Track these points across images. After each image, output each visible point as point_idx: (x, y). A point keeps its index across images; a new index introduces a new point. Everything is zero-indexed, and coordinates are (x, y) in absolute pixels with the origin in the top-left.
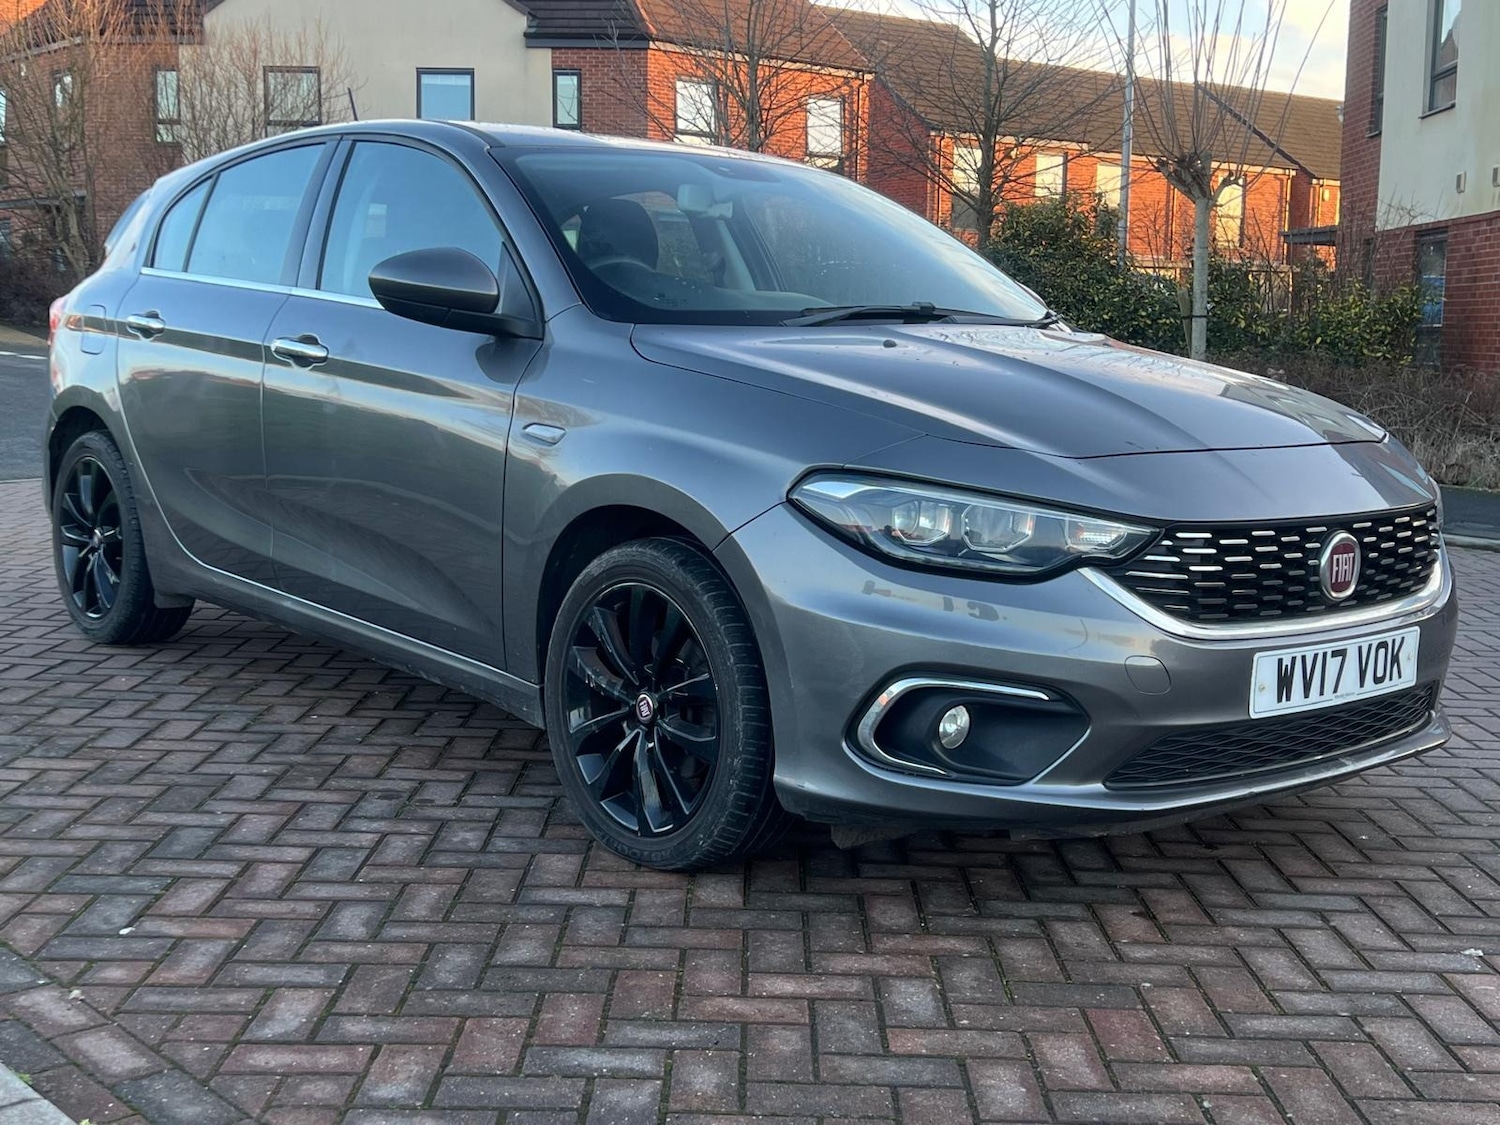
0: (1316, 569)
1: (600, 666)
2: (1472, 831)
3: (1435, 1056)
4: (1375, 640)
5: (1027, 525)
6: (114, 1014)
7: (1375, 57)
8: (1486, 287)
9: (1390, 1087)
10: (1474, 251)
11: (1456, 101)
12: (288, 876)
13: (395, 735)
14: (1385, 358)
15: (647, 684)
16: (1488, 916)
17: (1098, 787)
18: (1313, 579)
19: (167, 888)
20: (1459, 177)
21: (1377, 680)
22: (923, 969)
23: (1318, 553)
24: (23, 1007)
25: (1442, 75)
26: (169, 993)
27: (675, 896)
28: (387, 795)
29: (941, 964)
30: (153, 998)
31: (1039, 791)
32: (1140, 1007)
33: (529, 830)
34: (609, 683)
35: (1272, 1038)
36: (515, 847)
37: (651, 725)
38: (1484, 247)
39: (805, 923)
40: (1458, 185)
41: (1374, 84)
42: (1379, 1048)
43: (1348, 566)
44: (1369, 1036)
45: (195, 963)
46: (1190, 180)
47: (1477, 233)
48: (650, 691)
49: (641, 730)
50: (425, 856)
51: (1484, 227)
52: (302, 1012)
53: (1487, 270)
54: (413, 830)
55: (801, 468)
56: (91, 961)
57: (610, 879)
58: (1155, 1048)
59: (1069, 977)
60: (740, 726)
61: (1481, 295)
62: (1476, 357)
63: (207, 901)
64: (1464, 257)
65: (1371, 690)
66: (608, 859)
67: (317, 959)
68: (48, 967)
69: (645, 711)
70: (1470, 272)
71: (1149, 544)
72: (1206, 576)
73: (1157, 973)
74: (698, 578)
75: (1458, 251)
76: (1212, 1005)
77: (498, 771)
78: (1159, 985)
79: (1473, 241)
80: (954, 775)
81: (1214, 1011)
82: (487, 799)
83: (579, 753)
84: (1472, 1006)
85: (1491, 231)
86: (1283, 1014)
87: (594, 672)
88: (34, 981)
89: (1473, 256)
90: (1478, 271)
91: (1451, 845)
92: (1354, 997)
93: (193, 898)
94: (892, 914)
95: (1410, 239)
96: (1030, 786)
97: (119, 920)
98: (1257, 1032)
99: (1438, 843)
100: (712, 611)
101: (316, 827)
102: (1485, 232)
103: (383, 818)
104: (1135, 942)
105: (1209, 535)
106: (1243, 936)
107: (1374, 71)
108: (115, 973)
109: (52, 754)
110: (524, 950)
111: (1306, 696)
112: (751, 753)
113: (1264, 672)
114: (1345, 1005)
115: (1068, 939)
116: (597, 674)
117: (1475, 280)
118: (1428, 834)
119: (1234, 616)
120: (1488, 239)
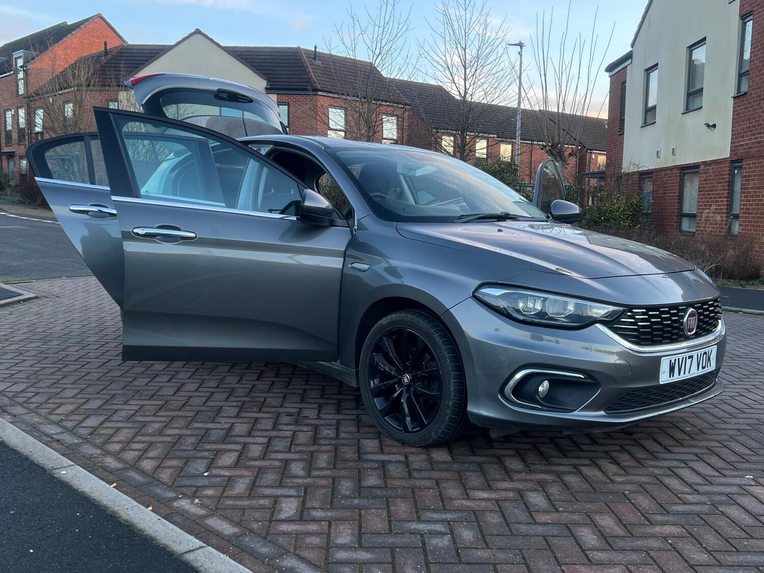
0: (682, 323)
1: (385, 362)
2: (729, 426)
3: (751, 520)
4: (703, 351)
5: (571, 306)
6: (216, 510)
7: (621, 102)
8: (670, 196)
9: (738, 533)
10: (664, 182)
11: (656, 120)
12: (263, 450)
13: (281, 388)
14: (629, 226)
15: (407, 370)
16: (749, 462)
17: (602, 413)
18: (681, 327)
19: (216, 455)
20: (658, 152)
21: (703, 368)
22: (536, 487)
23: (683, 317)
24: (177, 507)
25: (649, 112)
26: (235, 500)
28: (289, 415)
29: (542, 486)
30: (229, 502)
31: (579, 415)
32: (628, 501)
33: (352, 429)
34: (389, 369)
35: (685, 514)
36: (349, 437)
37: (409, 386)
38: (669, 180)
39: (481, 468)
40: (657, 155)
41: (620, 113)
42: (727, 517)
43: (694, 322)
44: (722, 512)
45: (240, 487)
46: (556, 153)
47: (666, 175)
48: (408, 373)
49: (404, 388)
50: (315, 440)
51: (669, 172)
52: (293, 508)
53: (671, 190)
54: (306, 430)
55: (478, 282)
56: (198, 487)
58: (641, 518)
59: (595, 490)
60: (452, 389)
61: (668, 200)
62: (666, 225)
63: (234, 461)
64: (660, 184)
65: (702, 372)
67: (290, 485)
68: (180, 490)
69: (406, 381)
70: (663, 190)
71: (623, 314)
72: (643, 327)
73: (628, 487)
74: (432, 327)
75: (658, 181)
76: (656, 500)
77: (329, 404)
78: (631, 492)
79: (664, 178)
80: (545, 408)
81: (657, 502)
82: (330, 416)
83: (375, 397)
84: (758, 500)
85: (672, 174)
86: (685, 504)
87: (383, 364)
88: (177, 496)
89: (664, 184)
90: (666, 190)
91: (723, 432)
92: (709, 496)
93: (228, 459)
94: (514, 464)
95: (636, 177)
96: (576, 413)
97: (202, 469)
98: (678, 511)
99: (717, 432)
100: (440, 341)
101: (265, 428)
102: (669, 174)
103: (291, 425)
104: (615, 474)
105: (645, 310)
106: (656, 471)
107: (621, 107)
108: (210, 492)
109: (143, 398)
110: (372, 480)
111: (679, 375)
112: (457, 400)
113: (665, 366)
114: (708, 499)
115: (588, 473)
116: (384, 365)
117: (665, 193)
118: (712, 427)
119: (654, 343)
120: (670, 177)
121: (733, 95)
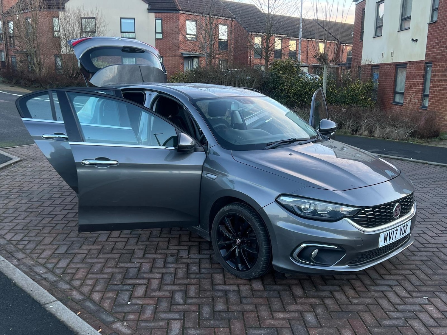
0: (392, 213)
1: (226, 231)
2: (416, 258)
3: (425, 331)
4: (403, 226)
5: (330, 207)
6: (136, 330)
7: (362, 21)
8: (389, 81)
10: (386, 72)
11: (382, 34)
12: (159, 283)
13: (167, 234)
14: (365, 99)
15: (238, 236)
16: (426, 285)
17: (347, 266)
18: (392, 215)
19: (133, 288)
20: (383, 53)
21: (403, 234)
22: (309, 309)
23: (393, 209)
24: (115, 328)
25: (379, 27)
26: (146, 323)
27: (248, 287)
28: (172, 255)
29: (313, 306)
30: (143, 324)
31: (333, 268)
32: (359, 318)
33: (208, 266)
34: (229, 235)
35: (390, 326)
36: (207, 272)
37: (239, 246)
38: (389, 71)
39: (279, 294)
40: (382, 55)
41: (361, 28)
42: (413, 328)
43: (399, 211)
44: (410, 325)
45: (148, 313)
46: (322, 60)
47: (387, 68)
48: (239, 238)
49: (237, 247)
50: (188, 275)
51: (389, 66)
52: (178, 327)
53: (389, 77)
54: (182, 267)
55: (279, 194)
56: (125, 313)
57: (232, 282)
58: (366, 331)
59: (342, 310)
60: (264, 251)
61: (388, 83)
62: (386, 98)
63: (144, 292)
64: (383, 73)
65: (402, 236)
66: (229, 275)
67: (175, 311)
68: (115, 315)
69: (238, 242)
70: (385, 77)
71: (359, 212)
72: (370, 218)
73: (361, 307)
74: (253, 216)
75: (382, 71)
76: (374, 317)
78: (362, 311)
79: (386, 69)
80: (315, 264)
81: (375, 318)
82: (195, 256)
83: (221, 249)
84: (430, 315)
85: (391, 67)
86: (390, 319)
87: (225, 232)
88: (114, 320)
89: (386, 73)
90: (387, 77)
91: (413, 262)
92: (404, 312)
93: (140, 291)
94: (298, 291)
95: (370, 67)
96: (331, 267)
97: (126, 300)
98: (386, 325)
99: (410, 262)
100: (257, 224)
101: (159, 267)
102: (389, 67)
103: (174, 263)
104: (353, 298)
105: (371, 209)
106: (376, 294)
107: (361, 24)
108: (132, 317)
109: (90, 244)
110: (220, 307)
111: (390, 241)
112: (266, 257)
113: (382, 237)
114: (403, 315)
115: (338, 298)
116: (226, 233)
117: (386, 79)
118: (407, 259)
119: (375, 225)
120: (389, 69)
121: (428, 22)
